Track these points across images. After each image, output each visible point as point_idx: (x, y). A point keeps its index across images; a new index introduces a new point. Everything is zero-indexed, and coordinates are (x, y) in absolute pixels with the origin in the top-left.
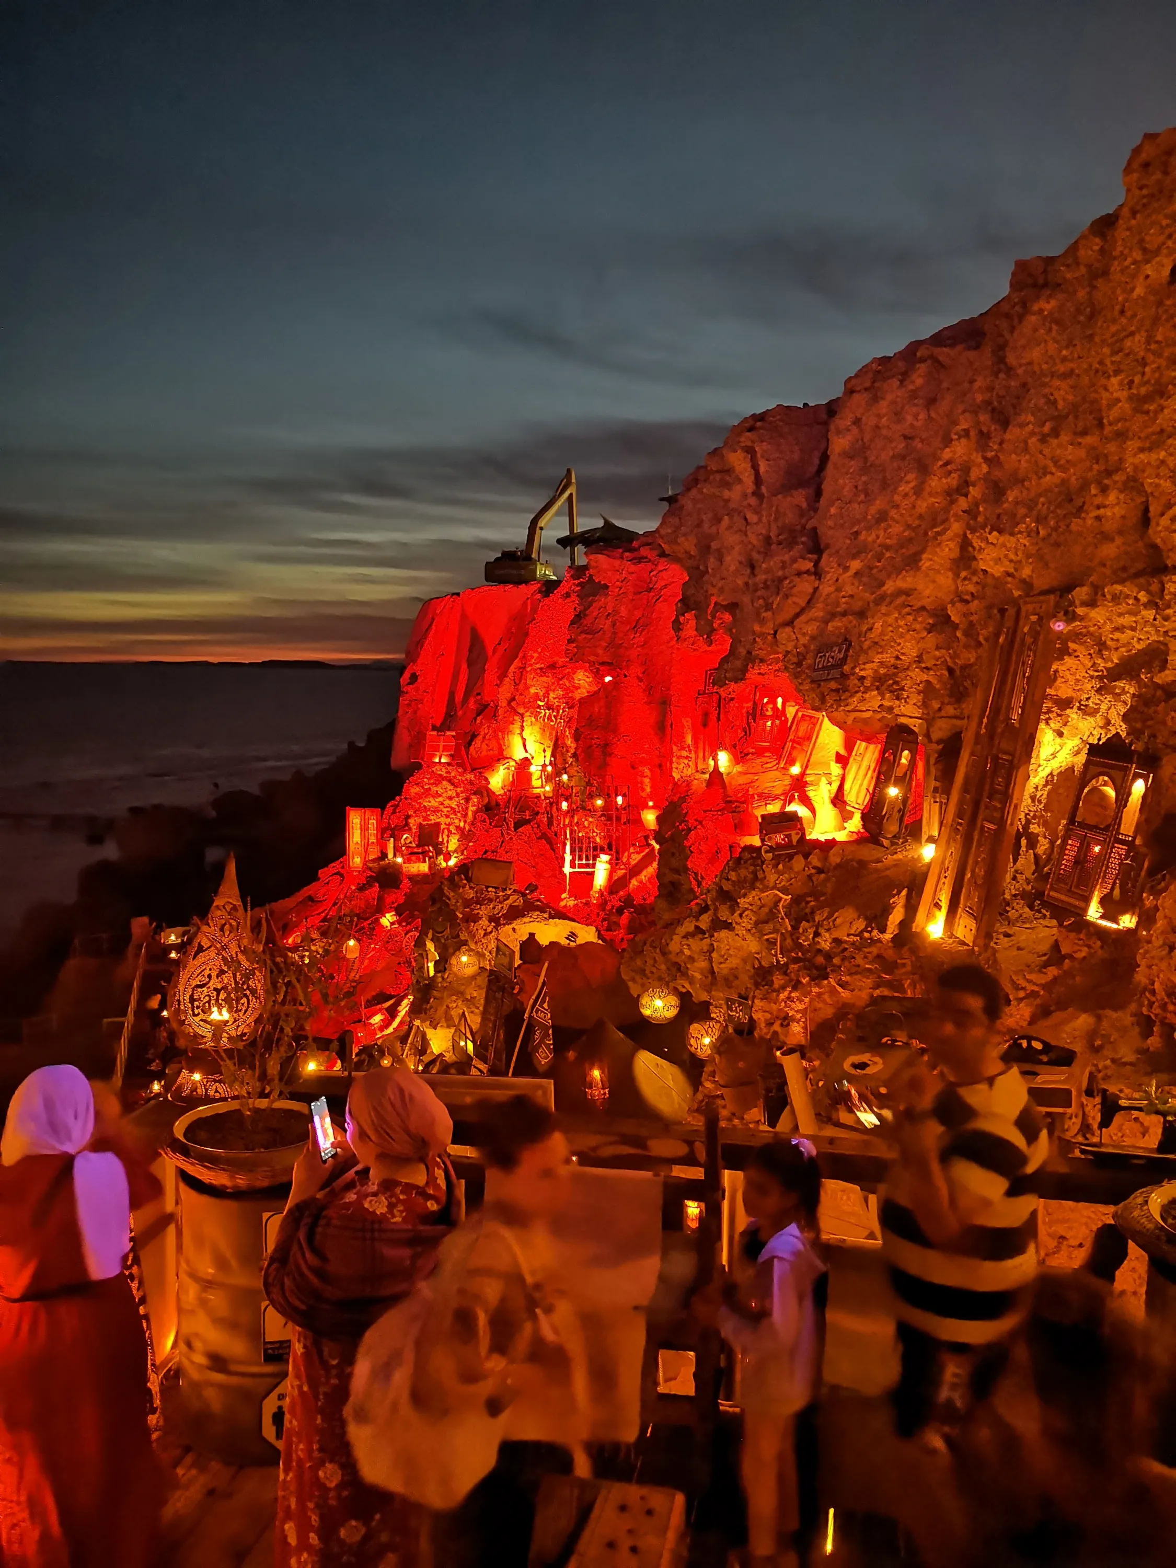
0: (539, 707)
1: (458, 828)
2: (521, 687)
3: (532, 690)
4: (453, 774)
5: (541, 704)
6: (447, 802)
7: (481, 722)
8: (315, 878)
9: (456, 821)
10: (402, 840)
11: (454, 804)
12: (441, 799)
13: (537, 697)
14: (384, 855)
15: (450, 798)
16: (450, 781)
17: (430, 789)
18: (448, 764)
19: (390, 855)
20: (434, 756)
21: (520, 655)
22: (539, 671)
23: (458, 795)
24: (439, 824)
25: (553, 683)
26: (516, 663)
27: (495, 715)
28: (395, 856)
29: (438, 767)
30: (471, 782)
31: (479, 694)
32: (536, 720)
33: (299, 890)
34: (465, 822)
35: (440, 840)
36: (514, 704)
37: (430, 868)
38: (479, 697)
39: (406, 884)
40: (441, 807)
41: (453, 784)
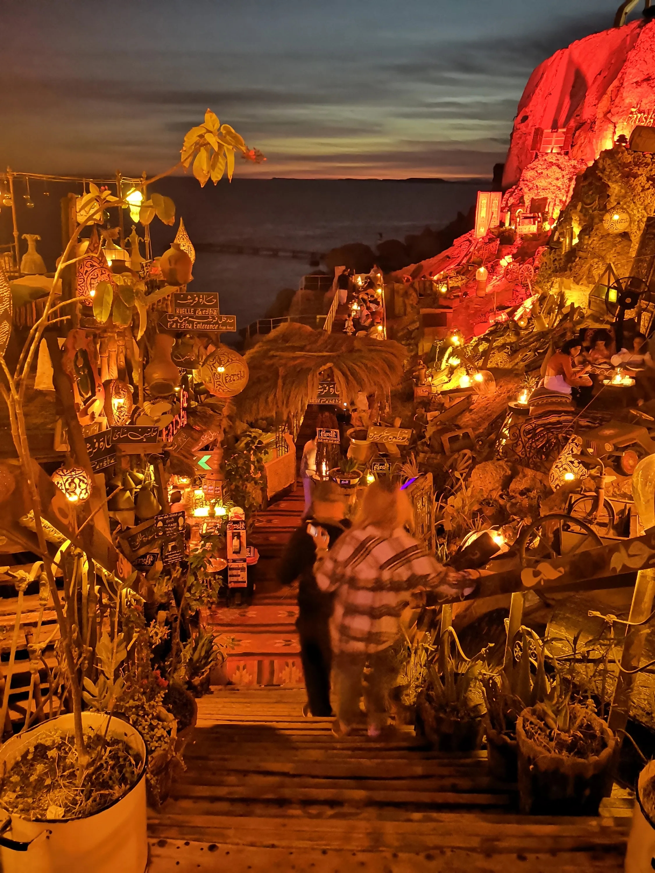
0: (632, 113)
1: (561, 201)
2: (617, 100)
3: (627, 101)
4: (560, 161)
5: (633, 110)
6: (555, 182)
7: (580, 134)
8: (451, 244)
9: (560, 196)
10: (517, 213)
11: (559, 184)
12: (549, 180)
13: (631, 106)
14: (502, 224)
15: (557, 179)
16: (558, 166)
17: (542, 173)
18: (558, 154)
19: (507, 224)
20: (547, 148)
21: (619, 76)
22: (635, 84)
23: (563, 176)
24: (546, 199)
25: (647, 91)
26: (616, 83)
27: (591, 128)
28: (510, 225)
29: (550, 156)
30: (574, 167)
31: (577, 116)
32: (628, 123)
33: (440, 252)
34: (567, 196)
35: (547, 210)
36: (609, 116)
37: (538, 229)
38: (578, 118)
39: (518, 241)
40: (550, 186)
41: (560, 168)
